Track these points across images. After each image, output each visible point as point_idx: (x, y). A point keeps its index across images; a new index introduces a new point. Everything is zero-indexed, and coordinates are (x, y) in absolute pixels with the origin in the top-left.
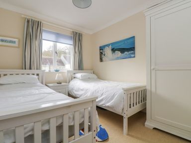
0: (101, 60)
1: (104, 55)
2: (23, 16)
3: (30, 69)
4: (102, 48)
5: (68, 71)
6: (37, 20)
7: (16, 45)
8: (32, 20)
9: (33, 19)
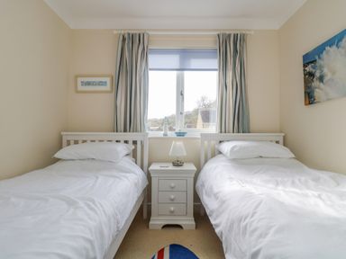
0: (310, 98)
1: (321, 79)
2: (115, 32)
3: (125, 131)
4: (310, 60)
5: (201, 135)
6: (138, 32)
7: (108, 87)
8: (129, 34)
9: (131, 32)
